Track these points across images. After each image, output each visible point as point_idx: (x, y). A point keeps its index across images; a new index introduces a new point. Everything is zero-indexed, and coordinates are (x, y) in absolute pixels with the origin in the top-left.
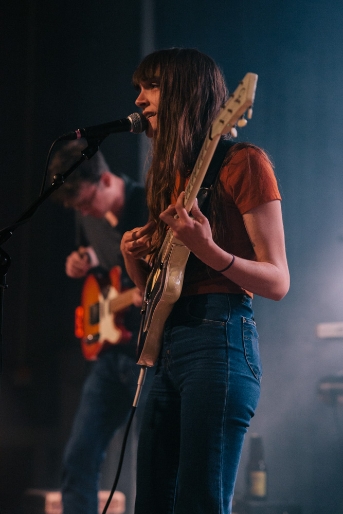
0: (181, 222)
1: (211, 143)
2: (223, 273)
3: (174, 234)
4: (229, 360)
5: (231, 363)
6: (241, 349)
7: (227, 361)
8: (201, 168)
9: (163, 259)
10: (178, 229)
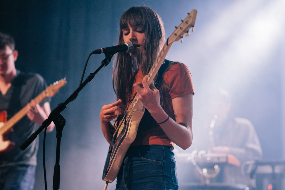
0: (144, 90)
1: (167, 48)
2: (160, 125)
3: (140, 97)
4: (165, 182)
5: (166, 184)
6: (170, 176)
7: (164, 183)
8: (159, 62)
9: (127, 118)
10: (143, 94)
